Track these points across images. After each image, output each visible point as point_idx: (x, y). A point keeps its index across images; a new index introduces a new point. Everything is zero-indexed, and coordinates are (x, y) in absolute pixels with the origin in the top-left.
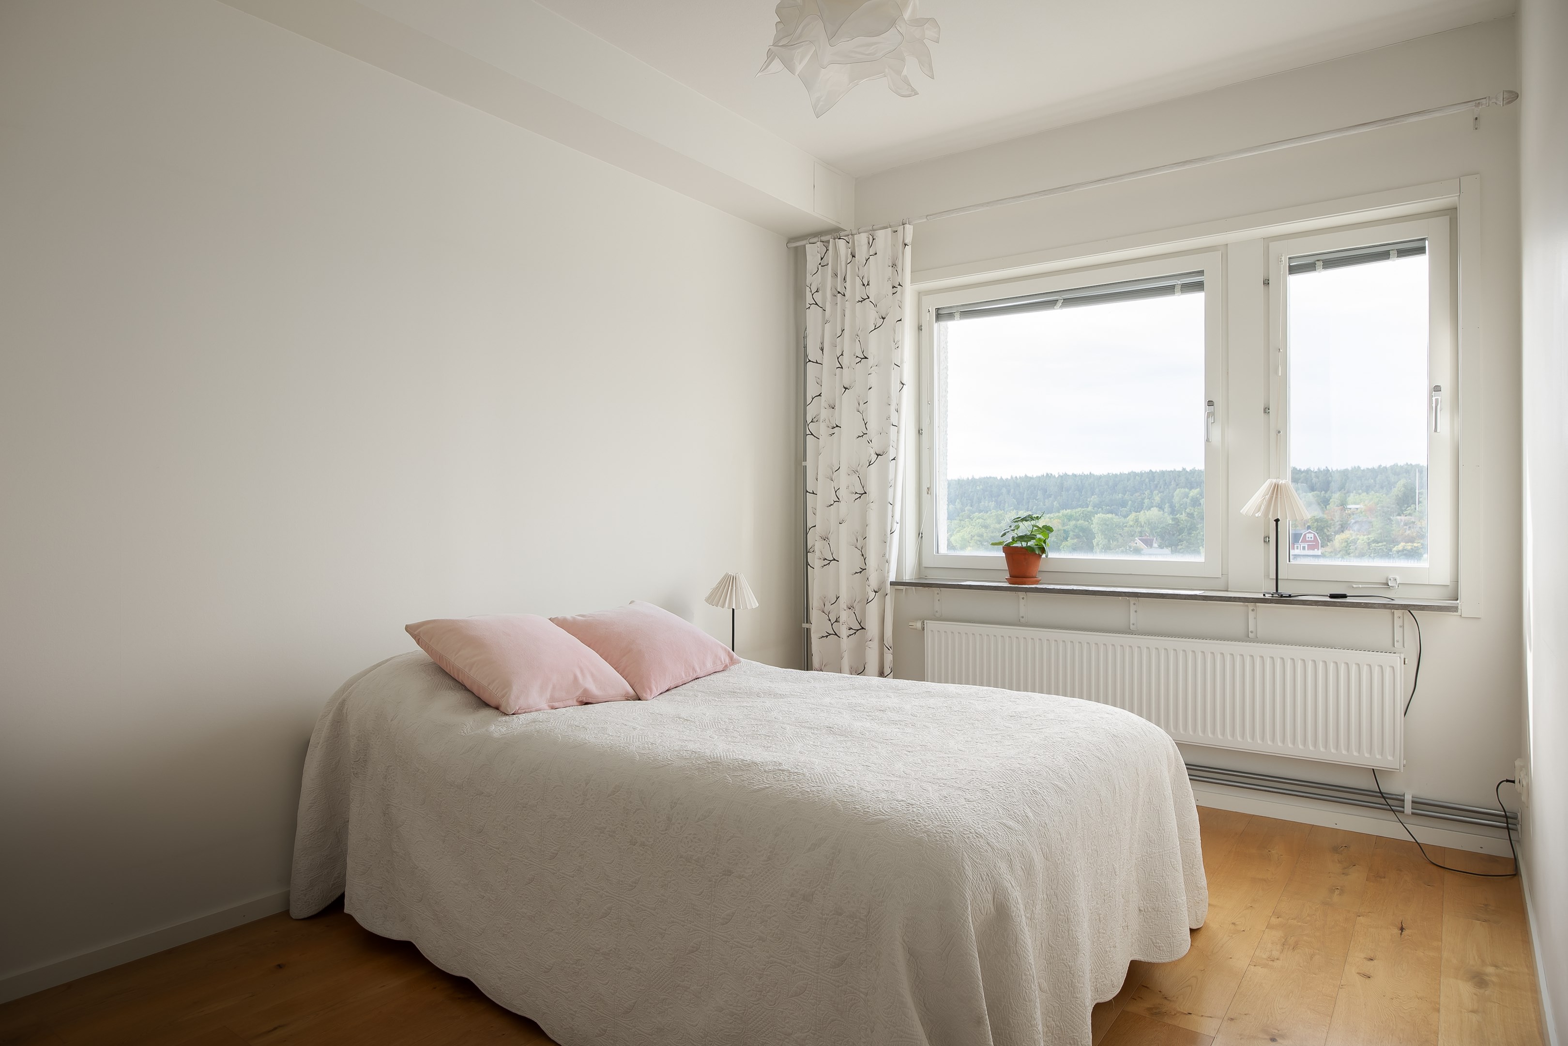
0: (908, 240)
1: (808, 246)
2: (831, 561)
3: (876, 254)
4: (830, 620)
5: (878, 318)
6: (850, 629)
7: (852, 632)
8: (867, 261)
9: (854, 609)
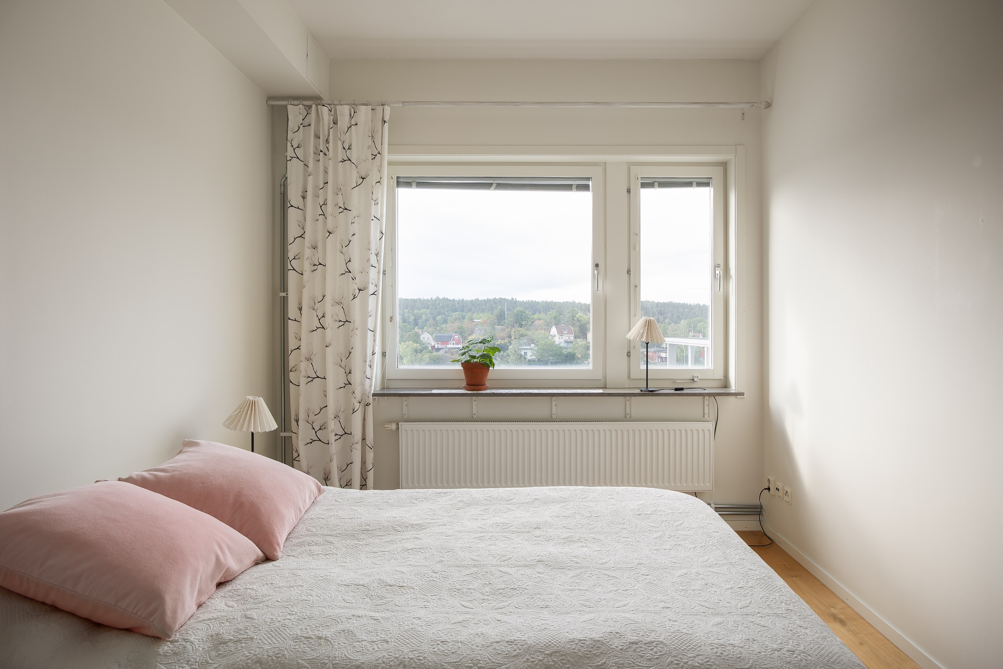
0: (386, 119)
1: (289, 107)
2: (314, 378)
3: (356, 124)
4: (314, 429)
5: (358, 177)
6: (336, 435)
7: (338, 437)
8: (348, 129)
9: (338, 418)
